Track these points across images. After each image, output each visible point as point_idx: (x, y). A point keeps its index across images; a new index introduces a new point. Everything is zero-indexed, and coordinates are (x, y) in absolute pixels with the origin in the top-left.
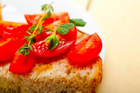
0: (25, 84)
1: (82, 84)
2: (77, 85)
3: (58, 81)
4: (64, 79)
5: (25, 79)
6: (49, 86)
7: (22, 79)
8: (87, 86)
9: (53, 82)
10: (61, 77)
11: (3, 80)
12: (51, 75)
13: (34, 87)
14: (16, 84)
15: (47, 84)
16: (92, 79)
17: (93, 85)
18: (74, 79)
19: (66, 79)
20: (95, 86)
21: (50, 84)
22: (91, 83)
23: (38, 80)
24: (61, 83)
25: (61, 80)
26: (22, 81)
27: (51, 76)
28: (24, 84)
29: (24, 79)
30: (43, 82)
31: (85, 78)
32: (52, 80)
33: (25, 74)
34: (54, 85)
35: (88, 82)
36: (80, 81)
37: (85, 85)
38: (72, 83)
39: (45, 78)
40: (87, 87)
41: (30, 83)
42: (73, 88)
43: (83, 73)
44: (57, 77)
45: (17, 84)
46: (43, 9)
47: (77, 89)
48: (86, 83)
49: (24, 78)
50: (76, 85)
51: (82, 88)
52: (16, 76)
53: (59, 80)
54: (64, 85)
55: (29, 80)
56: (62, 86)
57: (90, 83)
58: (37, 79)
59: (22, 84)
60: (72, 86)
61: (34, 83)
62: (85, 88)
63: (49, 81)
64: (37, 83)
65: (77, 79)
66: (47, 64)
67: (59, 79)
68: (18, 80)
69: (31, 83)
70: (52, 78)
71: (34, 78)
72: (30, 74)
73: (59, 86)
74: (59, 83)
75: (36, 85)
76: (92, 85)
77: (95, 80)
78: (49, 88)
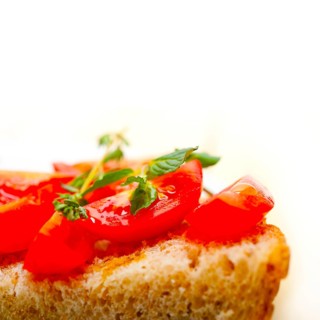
0: (68, 311)
1: (233, 287)
2: (220, 293)
3: (165, 287)
4: (181, 280)
5: (70, 290)
6: (138, 306)
7: (60, 292)
8: (249, 291)
9: (151, 291)
10: (172, 273)
11: (5, 304)
12: (142, 271)
13: (95, 315)
14: (42, 313)
15: (132, 300)
16: (262, 264)
17: (266, 286)
18: (211, 274)
19: (188, 279)
20: (272, 286)
21: (141, 301)
22: (261, 277)
23: (107, 291)
24: (173, 293)
25: (173, 281)
26: (61, 300)
27: (144, 275)
28: (64, 309)
29: (67, 292)
30: (120, 297)
31: (243, 264)
32: (147, 287)
33: (70, 278)
34: (154, 301)
35: (251, 278)
36: (228, 278)
37: (244, 288)
38: (205, 288)
39: (126, 282)
40: (250, 295)
41: (83, 302)
42: (207, 306)
43: (236, 253)
44: (161, 273)
45: (46, 312)
47: (219, 304)
48: (245, 282)
49: (67, 288)
50: (216, 291)
51: (234, 298)
52: (44, 286)
53: (169, 282)
54: (184, 299)
55: (80, 296)
56: (174, 305)
57: (257, 279)
58: (103, 290)
59: (59, 311)
60: (204, 298)
61: (94, 303)
62: (243, 299)
63: (139, 290)
64: (103, 302)
65: (220, 272)
67: (166, 280)
68: (48, 296)
69: (86, 304)
70: (147, 278)
71: (96, 286)
72: (84, 276)
73: (168, 303)
74: (167, 294)
75: (100, 308)
76: (263, 287)
77: (270, 268)
78: (139, 314)
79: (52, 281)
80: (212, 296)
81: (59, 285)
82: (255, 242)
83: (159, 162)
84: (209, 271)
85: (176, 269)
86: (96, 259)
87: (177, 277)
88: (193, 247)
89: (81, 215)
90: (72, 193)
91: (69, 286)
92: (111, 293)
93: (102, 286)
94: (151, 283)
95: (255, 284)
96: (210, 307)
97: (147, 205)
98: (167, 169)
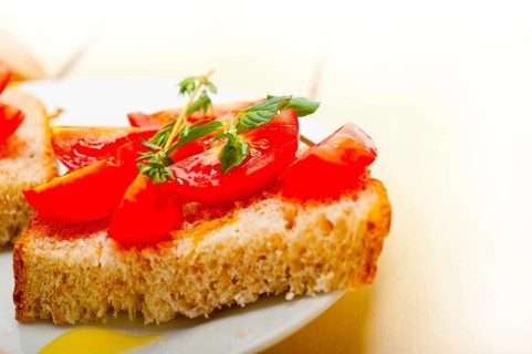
0: (158, 281)
1: (333, 247)
2: (319, 255)
3: (261, 251)
4: (278, 243)
5: (159, 258)
6: (233, 273)
7: (148, 261)
8: (350, 251)
9: (246, 256)
10: (268, 236)
11: (90, 276)
12: (237, 235)
13: (187, 284)
14: (130, 284)
15: (226, 266)
16: (361, 223)
17: (367, 245)
18: (309, 235)
19: (284, 241)
20: (373, 245)
21: (236, 267)
22: (361, 236)
23: (198, 258)
24: (270, 257)
25: (269, 244)
26: (151, 269)
27: (237, 239)
28: (154, 279)
29: (156, 260)
30: (214, 264)
31: (342, 223)
32: (242, 252)
33: (158, 245)
34: (250, 267)
35: (351, 237)
36: (327, 238)
37: (344, 248)
38: (303, 251)
39: (220, 247)
40: (351, 256)
41: (174, 271)
42: (306, 269)
43: (334, 211)
44: (257, 236)
45: (134, 283)
46: (184, 90)
47: (319, 266)
48: (344, 242)
49: (155, 256)
50: (315, 253)
51: (334, 259)
52: (131, 255)
53: (265, 245)
54: (281, 263)
55: (170, 264)
56: (271, 270)
57: (357, 239)
58: (195, 256)
59: (149, 282)
60: (303, 260)
61: (186, 271)
62: (343, 260)
63: (233, 255)
64: (195, 269)
65: (318, 233)
66: (219, 217)
67: (262, 243)
68: (136, 267)
69: (177, 272)
70: (241, 243)
71: (187, 253)
72: (174, 242)
73: (266, 268)
74: (263, 258)
75: (192, 276)
76: (364, 246)
77: (371, 226)
78: (234, 281)
79: (139, 250)
80: (311, 258)
81: (148, 254)
82: (355, 198)
83: (249, 113)
84: (307, 231)
85: (272, 231)
86: (185, 223)
87: (273, 240)
88: (290, 207)
89: (167, 177)
90: (156, 151)
91: (159, 254)
92: (203, 260)
93: (193, 252)
94: (246, 247)
95: (356, 244)
96: (310, 270)
97: (238, 163)
98: (259, 122)
